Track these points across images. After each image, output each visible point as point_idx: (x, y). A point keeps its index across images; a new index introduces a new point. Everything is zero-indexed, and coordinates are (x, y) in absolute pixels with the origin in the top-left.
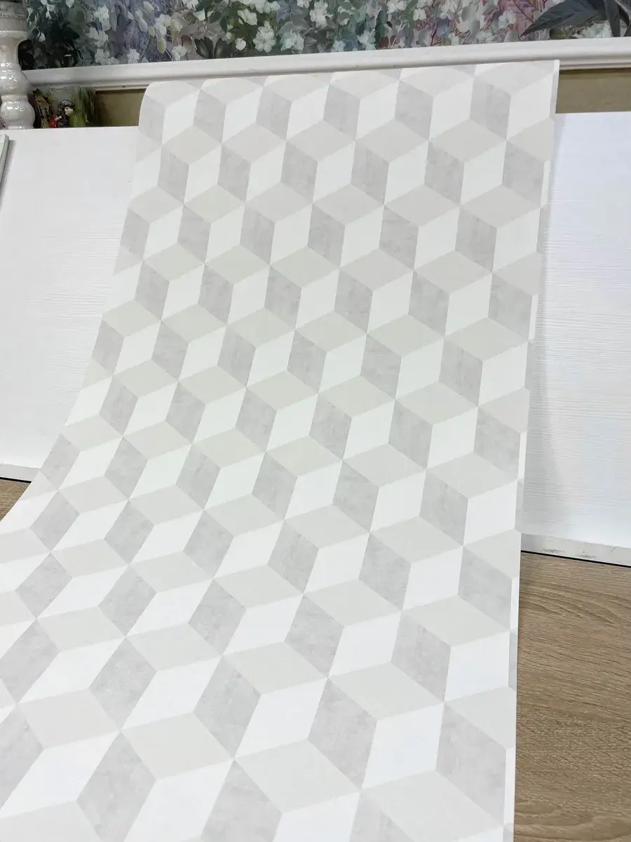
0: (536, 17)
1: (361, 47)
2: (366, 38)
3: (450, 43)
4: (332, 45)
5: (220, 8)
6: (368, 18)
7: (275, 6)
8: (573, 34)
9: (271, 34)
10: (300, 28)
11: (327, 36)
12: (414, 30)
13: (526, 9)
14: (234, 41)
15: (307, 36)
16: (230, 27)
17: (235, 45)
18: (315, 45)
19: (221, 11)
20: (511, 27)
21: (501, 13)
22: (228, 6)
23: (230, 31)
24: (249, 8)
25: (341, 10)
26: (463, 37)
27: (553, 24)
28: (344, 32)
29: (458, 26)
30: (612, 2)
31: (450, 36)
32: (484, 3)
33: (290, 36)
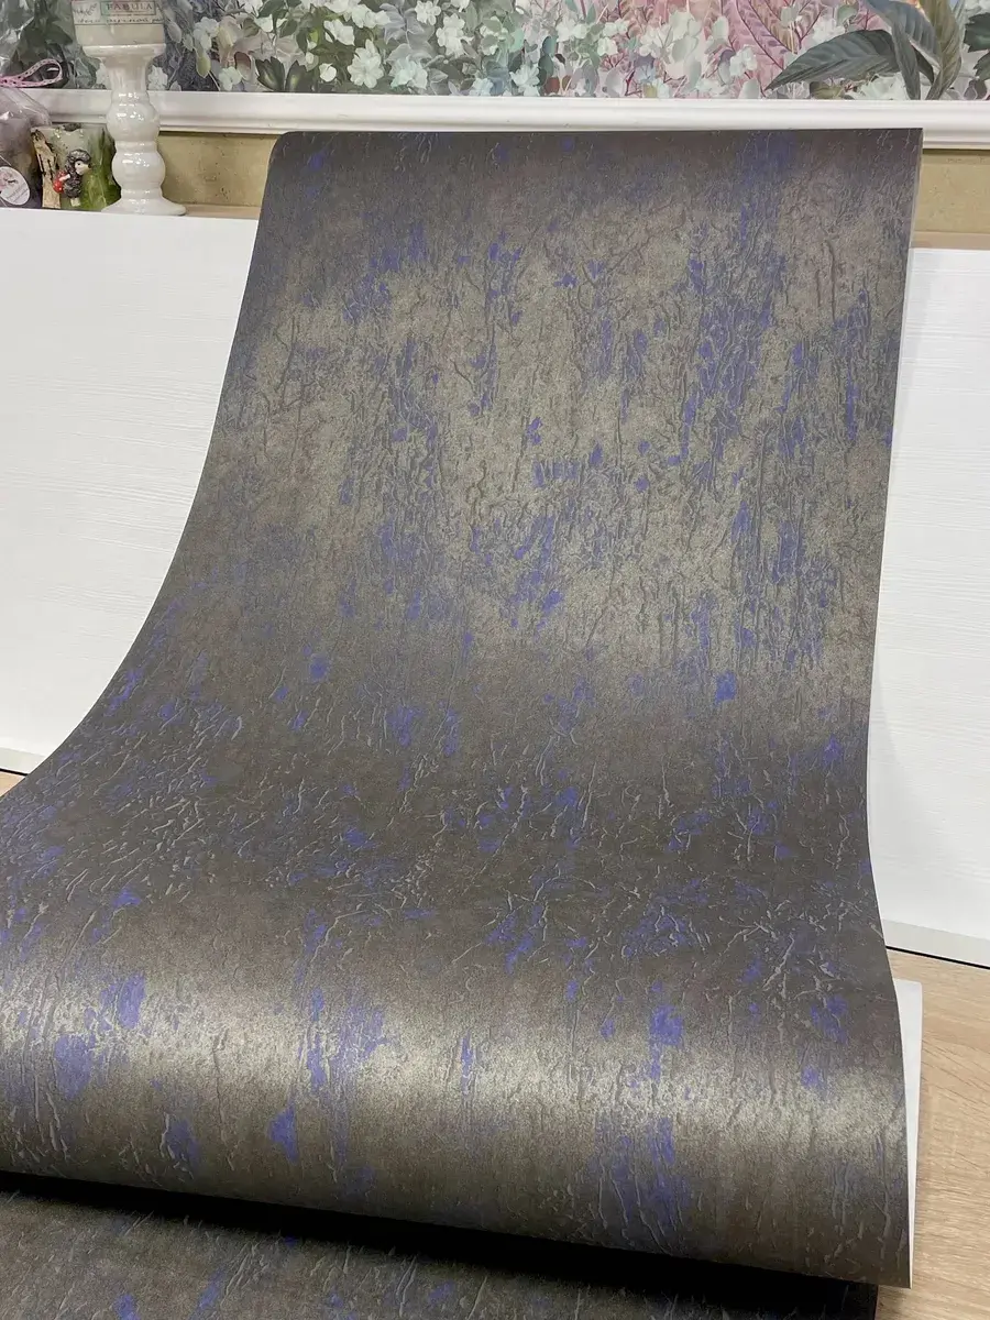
0: (787, 63)
1: (516, 90)
2: (526, 76)
3: (655, 96)
4: (472, 82)
5: (296, 16)
6: (527, 47)
7: (381, 19)
8: (847, 90)
9: (377, 60)
10: (421, 53)
11: (464, 70)
12: (599, 70)
13: (772, 49)
14: (317, 67)
15: (432, 67)
16: (311, 45)
17: (319, 73)
18: (446, 82)
19: (299, 20)
20: (749, 74)
21: (733, 53)
22: (310, 13)
23: (313, 51)
24: (342, 18)
25: (485, 31)
26: (675, 86)
27: (814, 73)
28: (489, 65)
29: (668, 68)
30: (905, 44)
31: (654, 83)
32: (707, 35)
33: (404, 67)
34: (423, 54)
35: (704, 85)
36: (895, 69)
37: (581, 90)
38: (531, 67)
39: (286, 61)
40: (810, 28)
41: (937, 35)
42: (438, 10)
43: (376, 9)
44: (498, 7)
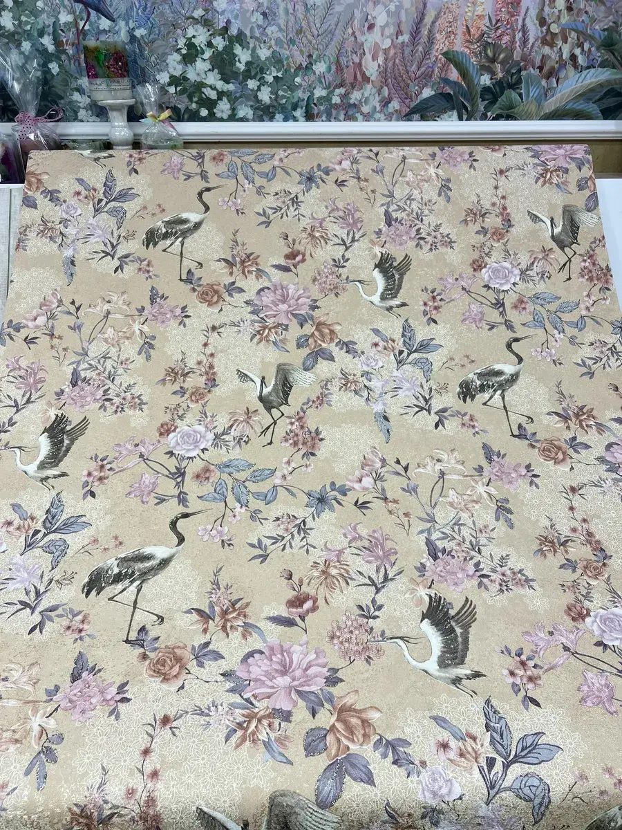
0: (411, 106)
1: (295, 119)
3: (357, 121)
4: (274, 116)
5: (187, 85)
6: (300, 100)
7: (231, 87)
8: (435, 117)
9: (228, 106)
10: (250, 103)
11: (271, 110)
12: (333, 110)
13: (406, 100)
14: (198, 110)
15: (255, 109)
16: (195, 99)
17: (199, 112)
18: (262, 116)
19: (188, 88)
20: (396, 111)
21: (390, 103)
22: (194, 85)
23: (196, 102)
24: (211, 87)
25: (281, 93)
26: (365, 116)
27: (424, 111)
28: (283, 109)
29: (362, 109)
30: (458, 98)
31: (357, 115)
32: (379, 95)
33: (241, 109)
34: (252, 103)
35: (377, 115)
36: (453, 108)
37: (324, 118)
38: (302, 108)
39: (182, 107)
40: (421, 92)
41: (470, 95)
42: (258, 83)
43: (228, 83)
44: (287, 82)
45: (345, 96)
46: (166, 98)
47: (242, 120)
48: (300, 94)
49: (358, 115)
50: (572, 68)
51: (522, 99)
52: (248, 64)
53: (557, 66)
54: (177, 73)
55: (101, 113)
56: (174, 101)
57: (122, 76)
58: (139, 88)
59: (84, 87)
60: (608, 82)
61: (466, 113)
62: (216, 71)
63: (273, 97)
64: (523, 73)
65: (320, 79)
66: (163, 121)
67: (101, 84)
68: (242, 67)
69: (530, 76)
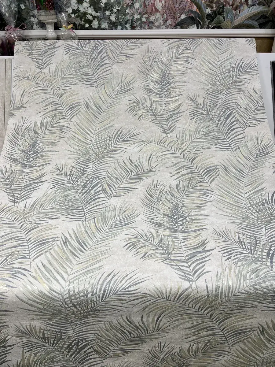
1: (126, 29)
2: (128, 26)
3: (153, 29)
4: (117, 27)
5: (80, 13)
6: (128, 20)
7: (98, 14)
8: (187, 27)
9: (97, 23)
10: (107, 21)
11: (116, 25)
12: (142, 24)
13: (174, 20)
14: (85, 24)
15: (109, 24)
16: (83, 20)
17: (85, 26)
18: (112, 27)
19: (80, 15)
20: (170, 25)
21: (167, 21)
22: (82, 13)
24: (90, 14)
25: (120, 17)
26: (157, 27)
27: (182, 25)
28: (121, 24)
29: (155, 24)
30: (197, 19)
32: (162, 17)
33: (103, 24)
35: (162, 27)
36: (195, 24)
37: (139, 28)
38: (129, 23)
39: (77, 23)
40: (181, 16)
41: (202, 17)
42: (110, 12)
43: (97, 12)
44: (122, 12)
45: (148, 18)
46: (71, 19)
47: (104, 29)
48: (129, 17)
49: (153, 26)
50: (246, 6)
51: (224, 19)
52: (106, 4)
53: (239, 5)
54: (75, 8)
55: (43, 25)
56: (74, 20)
57: (51, 9)
58: (59, 15)
59: (35, 14)
60: (262, 12)
61: (200, 26)
62: (92, 7)
63: (117, 18)
64: (225, 8)
65: (137, 10)
66: (69, 29)
67: (42, 13)
68: (103, 5)
69: (227, 9)
